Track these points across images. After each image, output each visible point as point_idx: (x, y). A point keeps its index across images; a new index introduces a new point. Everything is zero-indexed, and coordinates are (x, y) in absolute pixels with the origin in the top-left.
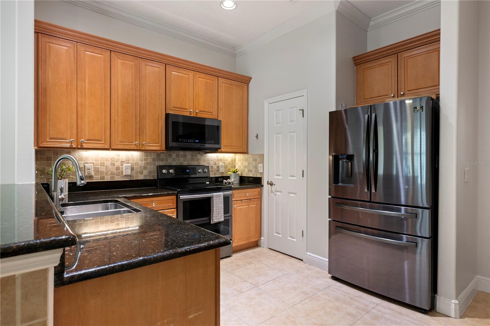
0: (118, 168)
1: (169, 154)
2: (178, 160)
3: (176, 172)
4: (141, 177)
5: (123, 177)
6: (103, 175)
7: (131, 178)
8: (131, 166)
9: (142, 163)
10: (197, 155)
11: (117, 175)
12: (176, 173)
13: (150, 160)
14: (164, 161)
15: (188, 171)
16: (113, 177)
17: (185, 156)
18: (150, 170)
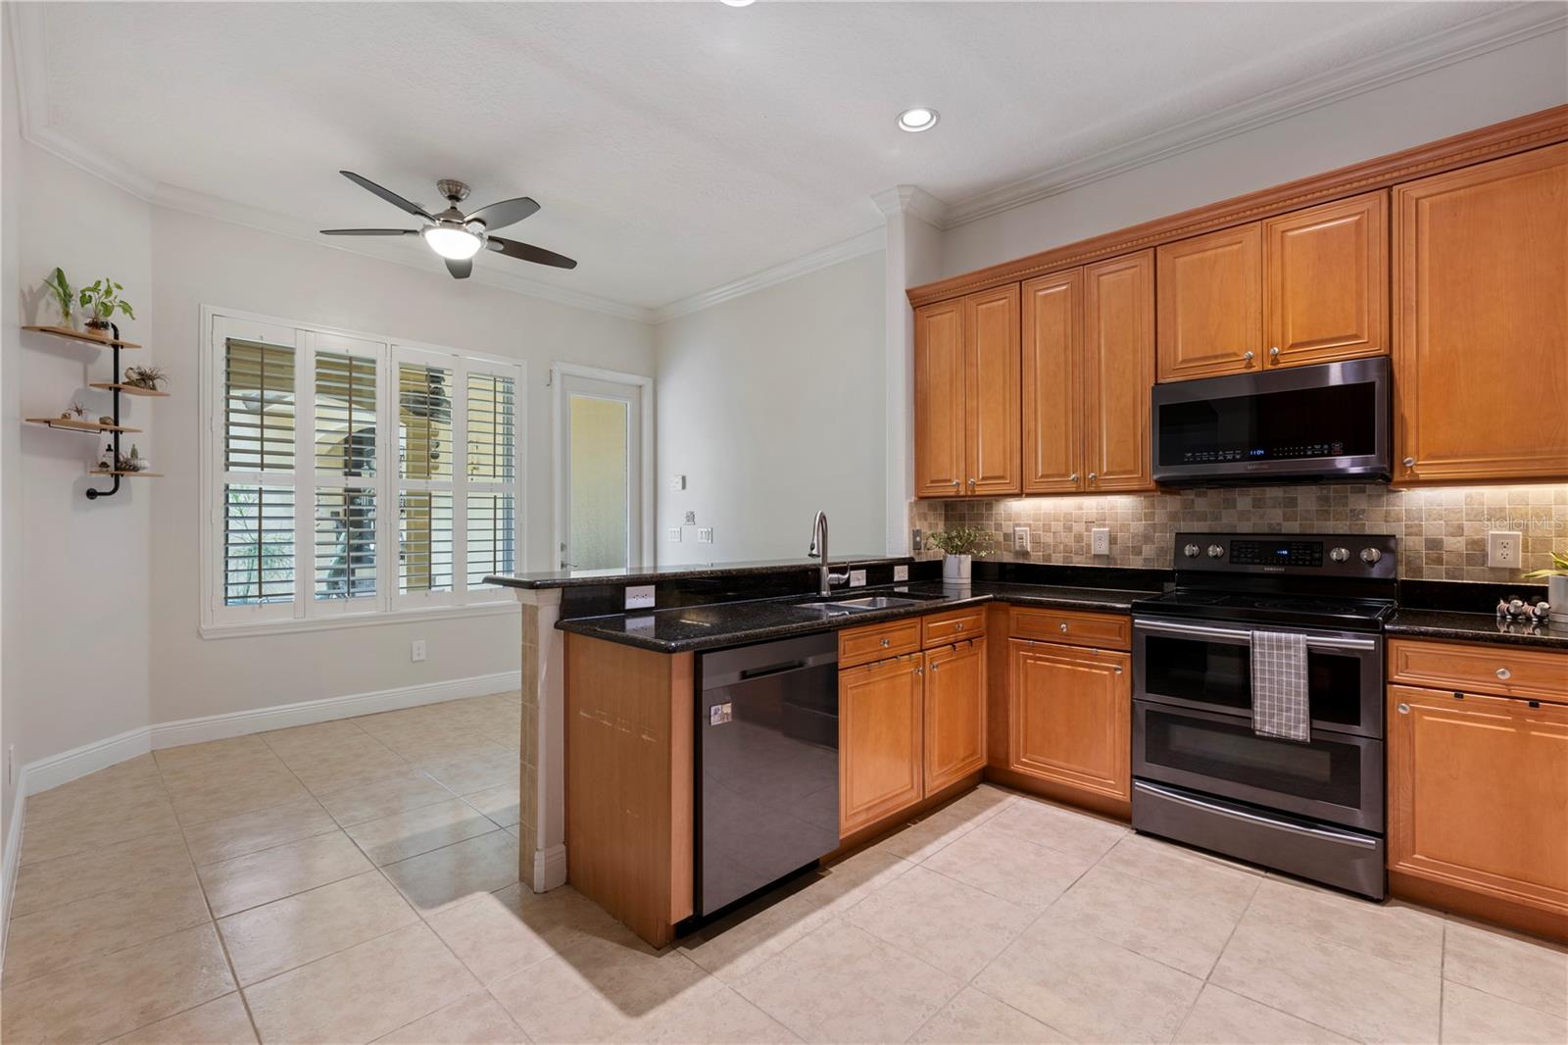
0: (1079, 538)
1: (1224, 499)
2: (1262, 517)
3: (1235, 553)
4: (1136, 563)
5: (1090, 558)
6: (1048, 552)
7: (1108, 564)
8: (1110, 532)
9: (1137, 527)
10: (1346, 497)
11: (1077, 554)
12: (1231, 556)
13: (1160, 516)
14: (1205, 520)
15: (1285, 552)
16: (1068, 557)
17: (1292, 502)
18: (1162, 544)
